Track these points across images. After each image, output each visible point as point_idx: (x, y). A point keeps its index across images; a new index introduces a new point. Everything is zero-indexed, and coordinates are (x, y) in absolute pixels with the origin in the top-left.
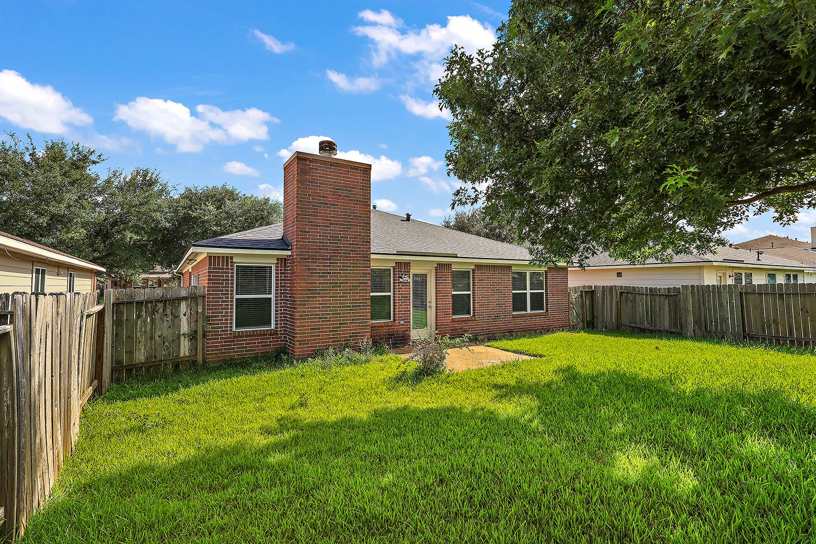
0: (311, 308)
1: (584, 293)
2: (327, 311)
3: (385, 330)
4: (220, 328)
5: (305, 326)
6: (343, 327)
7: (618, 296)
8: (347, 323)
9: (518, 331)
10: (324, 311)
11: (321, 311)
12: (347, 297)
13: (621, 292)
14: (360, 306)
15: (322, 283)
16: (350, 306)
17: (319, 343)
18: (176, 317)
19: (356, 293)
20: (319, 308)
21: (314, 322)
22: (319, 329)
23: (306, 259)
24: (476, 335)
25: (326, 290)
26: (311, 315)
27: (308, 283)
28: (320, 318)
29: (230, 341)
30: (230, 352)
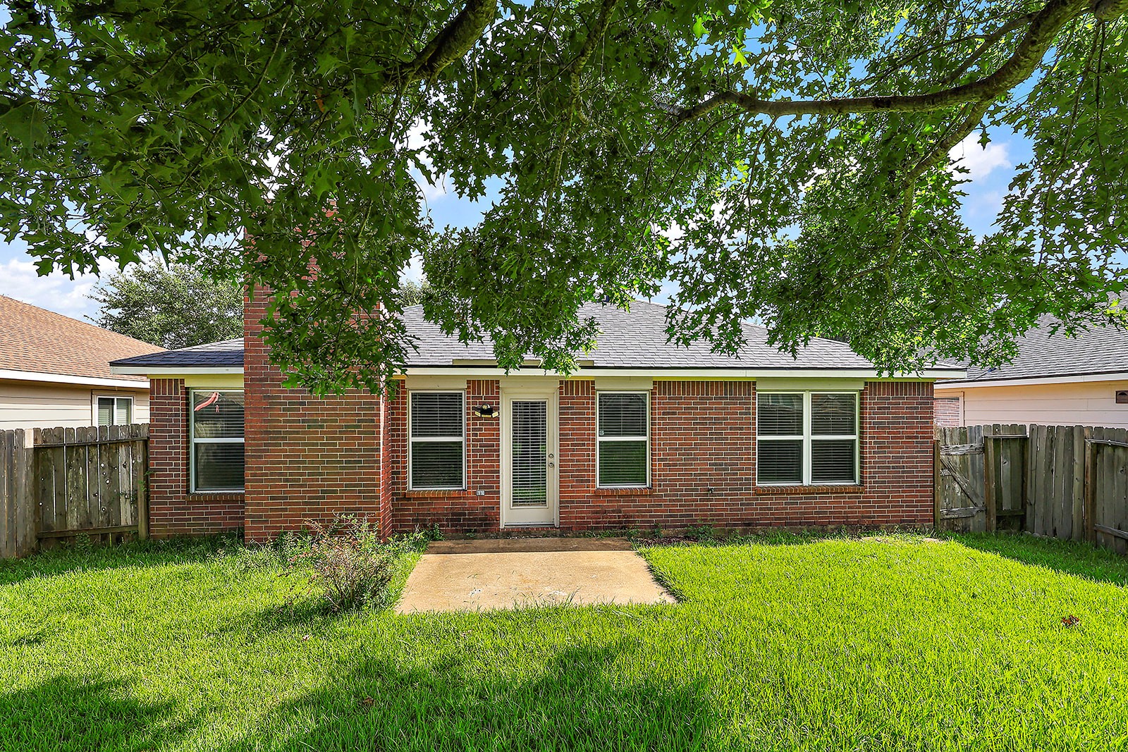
0: (272, 463)
1: (991, 444)
2: (299, 468)
3: (447, 505)
4: (168, 487)
5: (261, 493)
6: (328, 498)
7: (1088, 452)
8: (335, 492)
9: (770, 524)
10: (294, 468)
11: (289, 468)
12: (335, 445)
13: (1098, 445)
14: (360, 462)
15: (288, 421)
16: (341, 462)
17: (286, 522)
18: (113, 468)
19: (354, 438)
20: (285, 462)
21: (276, 486)
22: (286, 498)
23: (261, 380)
24: (656, 526)
25: (298, 433)
26: (272, 474)
27: (266, 421)
28: (287, 480)
29: (183, 509)
30: (184, 525)
